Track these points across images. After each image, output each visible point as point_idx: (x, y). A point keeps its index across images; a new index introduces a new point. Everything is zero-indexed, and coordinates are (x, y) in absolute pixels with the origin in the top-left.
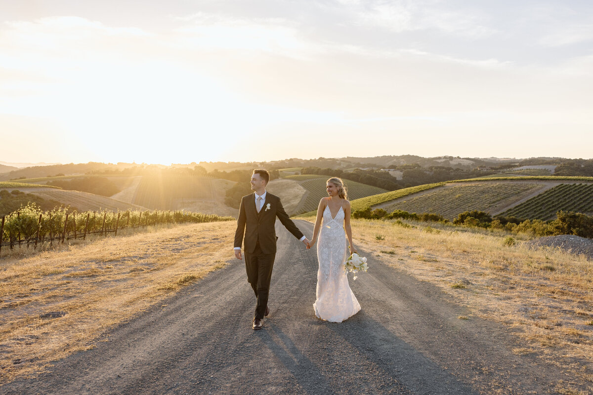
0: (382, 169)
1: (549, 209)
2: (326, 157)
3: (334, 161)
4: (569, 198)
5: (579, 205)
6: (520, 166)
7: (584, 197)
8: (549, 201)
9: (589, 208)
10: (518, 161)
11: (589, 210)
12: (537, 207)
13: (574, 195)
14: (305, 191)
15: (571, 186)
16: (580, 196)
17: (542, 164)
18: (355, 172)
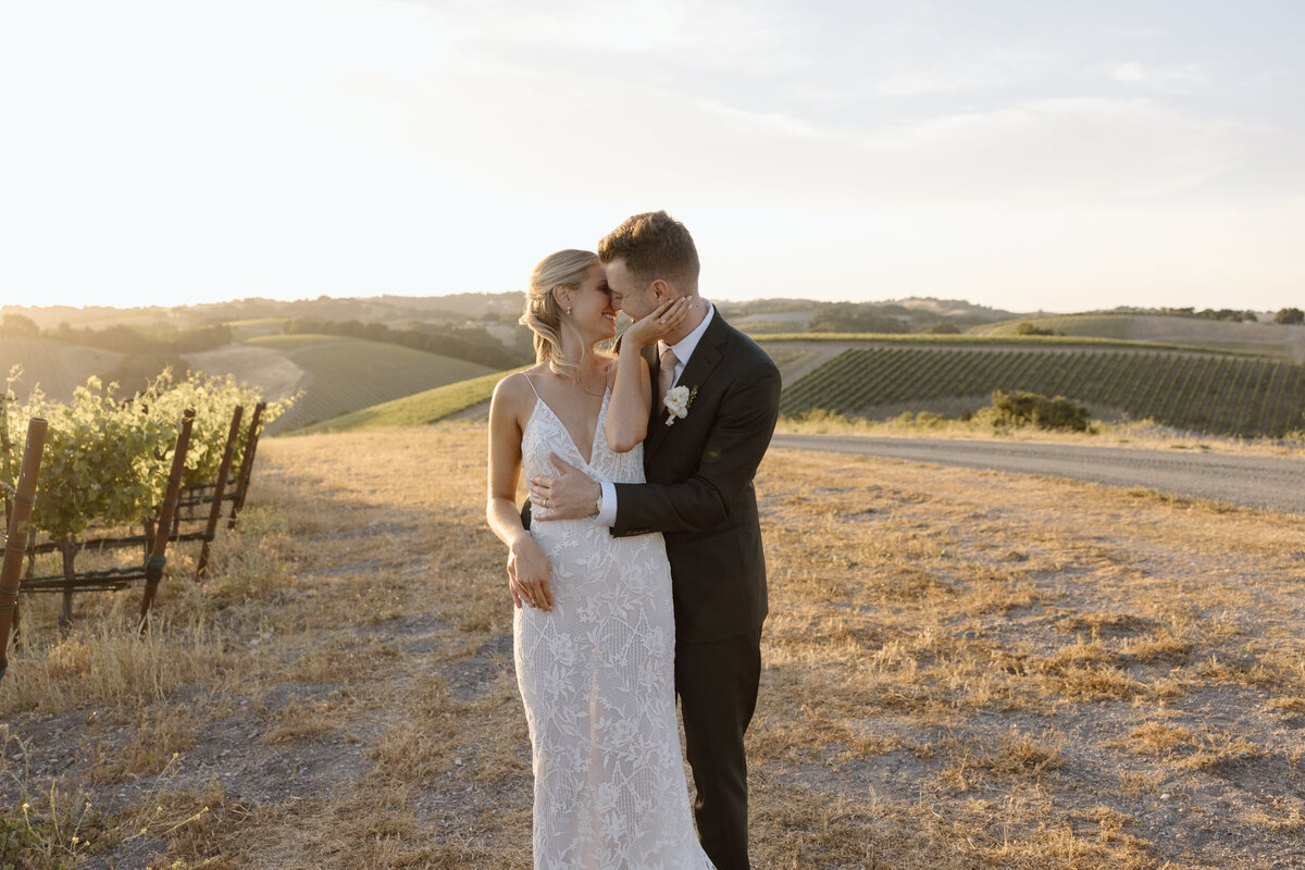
0: (469, 323)
1: (836, 396)
2: (334, 296)
3: (353, 303)
4: (866, 375)
5: (884, 388)
6: (747, 314)
7: (891, 374)
8: (833, 382)
9: (902, 394)
10: (737, 306)
11: (903, 398)
12: (812, 396)
13: (874, 369)
14: (301, 372)
15: (866, 353)
16: (884, 370)
17: (782, 311)
18: (410, 328)
